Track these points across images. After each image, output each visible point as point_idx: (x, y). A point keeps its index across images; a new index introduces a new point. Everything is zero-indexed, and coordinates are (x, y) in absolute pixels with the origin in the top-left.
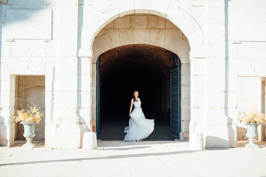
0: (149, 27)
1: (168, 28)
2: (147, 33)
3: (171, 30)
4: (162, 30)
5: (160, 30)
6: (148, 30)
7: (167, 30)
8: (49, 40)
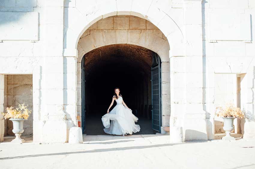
0: (131, 28)
1: (149, 28)
2: (129, 34)
3: (152, 30)
4: (142, 31)
5: (141, 30)
6: (129, 31)
7: (147, 30)
8: (36, 41)
